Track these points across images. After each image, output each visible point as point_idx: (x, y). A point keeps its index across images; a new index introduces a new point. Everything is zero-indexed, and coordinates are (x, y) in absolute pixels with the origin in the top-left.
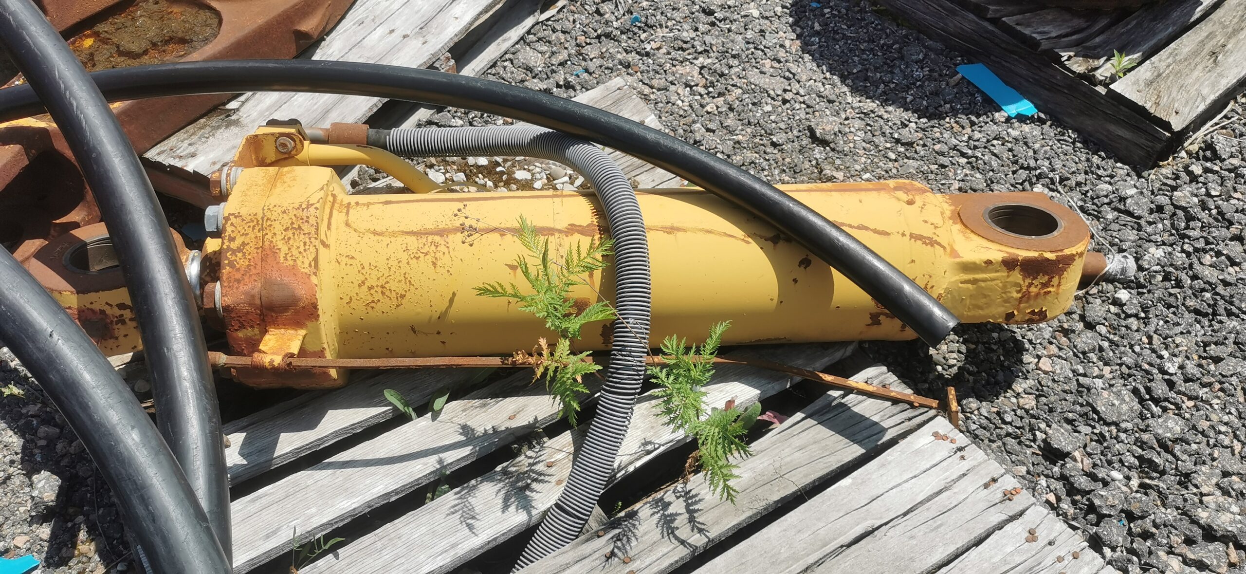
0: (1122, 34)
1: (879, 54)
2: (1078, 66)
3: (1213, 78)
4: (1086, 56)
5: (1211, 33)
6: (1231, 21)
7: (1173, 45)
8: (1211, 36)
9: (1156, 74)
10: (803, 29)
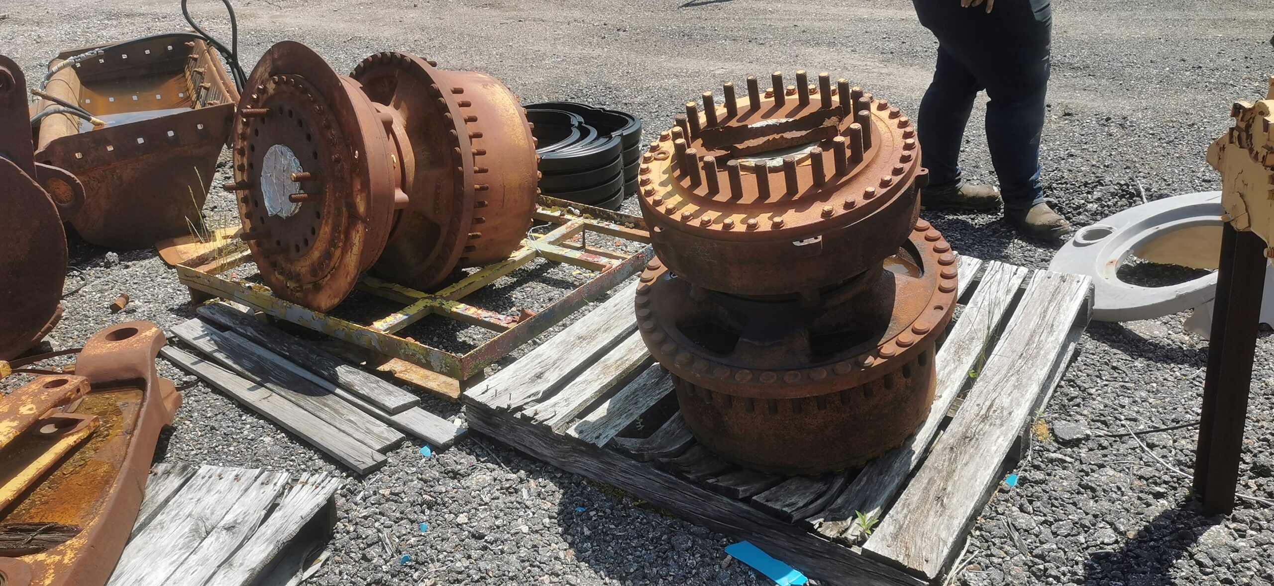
0: (859, 491)
1: (651, 548)
2: (830, 531)
3: (945, 521)
4: (834, 519)
5: (930, 480)
6: (942, 465)
7: (903, 496)
8: (931, 481)
9: (897, 526)
10: (574, 536)
